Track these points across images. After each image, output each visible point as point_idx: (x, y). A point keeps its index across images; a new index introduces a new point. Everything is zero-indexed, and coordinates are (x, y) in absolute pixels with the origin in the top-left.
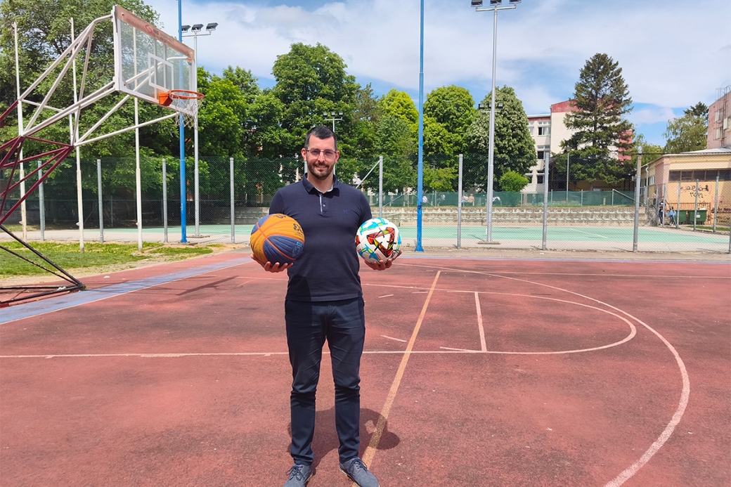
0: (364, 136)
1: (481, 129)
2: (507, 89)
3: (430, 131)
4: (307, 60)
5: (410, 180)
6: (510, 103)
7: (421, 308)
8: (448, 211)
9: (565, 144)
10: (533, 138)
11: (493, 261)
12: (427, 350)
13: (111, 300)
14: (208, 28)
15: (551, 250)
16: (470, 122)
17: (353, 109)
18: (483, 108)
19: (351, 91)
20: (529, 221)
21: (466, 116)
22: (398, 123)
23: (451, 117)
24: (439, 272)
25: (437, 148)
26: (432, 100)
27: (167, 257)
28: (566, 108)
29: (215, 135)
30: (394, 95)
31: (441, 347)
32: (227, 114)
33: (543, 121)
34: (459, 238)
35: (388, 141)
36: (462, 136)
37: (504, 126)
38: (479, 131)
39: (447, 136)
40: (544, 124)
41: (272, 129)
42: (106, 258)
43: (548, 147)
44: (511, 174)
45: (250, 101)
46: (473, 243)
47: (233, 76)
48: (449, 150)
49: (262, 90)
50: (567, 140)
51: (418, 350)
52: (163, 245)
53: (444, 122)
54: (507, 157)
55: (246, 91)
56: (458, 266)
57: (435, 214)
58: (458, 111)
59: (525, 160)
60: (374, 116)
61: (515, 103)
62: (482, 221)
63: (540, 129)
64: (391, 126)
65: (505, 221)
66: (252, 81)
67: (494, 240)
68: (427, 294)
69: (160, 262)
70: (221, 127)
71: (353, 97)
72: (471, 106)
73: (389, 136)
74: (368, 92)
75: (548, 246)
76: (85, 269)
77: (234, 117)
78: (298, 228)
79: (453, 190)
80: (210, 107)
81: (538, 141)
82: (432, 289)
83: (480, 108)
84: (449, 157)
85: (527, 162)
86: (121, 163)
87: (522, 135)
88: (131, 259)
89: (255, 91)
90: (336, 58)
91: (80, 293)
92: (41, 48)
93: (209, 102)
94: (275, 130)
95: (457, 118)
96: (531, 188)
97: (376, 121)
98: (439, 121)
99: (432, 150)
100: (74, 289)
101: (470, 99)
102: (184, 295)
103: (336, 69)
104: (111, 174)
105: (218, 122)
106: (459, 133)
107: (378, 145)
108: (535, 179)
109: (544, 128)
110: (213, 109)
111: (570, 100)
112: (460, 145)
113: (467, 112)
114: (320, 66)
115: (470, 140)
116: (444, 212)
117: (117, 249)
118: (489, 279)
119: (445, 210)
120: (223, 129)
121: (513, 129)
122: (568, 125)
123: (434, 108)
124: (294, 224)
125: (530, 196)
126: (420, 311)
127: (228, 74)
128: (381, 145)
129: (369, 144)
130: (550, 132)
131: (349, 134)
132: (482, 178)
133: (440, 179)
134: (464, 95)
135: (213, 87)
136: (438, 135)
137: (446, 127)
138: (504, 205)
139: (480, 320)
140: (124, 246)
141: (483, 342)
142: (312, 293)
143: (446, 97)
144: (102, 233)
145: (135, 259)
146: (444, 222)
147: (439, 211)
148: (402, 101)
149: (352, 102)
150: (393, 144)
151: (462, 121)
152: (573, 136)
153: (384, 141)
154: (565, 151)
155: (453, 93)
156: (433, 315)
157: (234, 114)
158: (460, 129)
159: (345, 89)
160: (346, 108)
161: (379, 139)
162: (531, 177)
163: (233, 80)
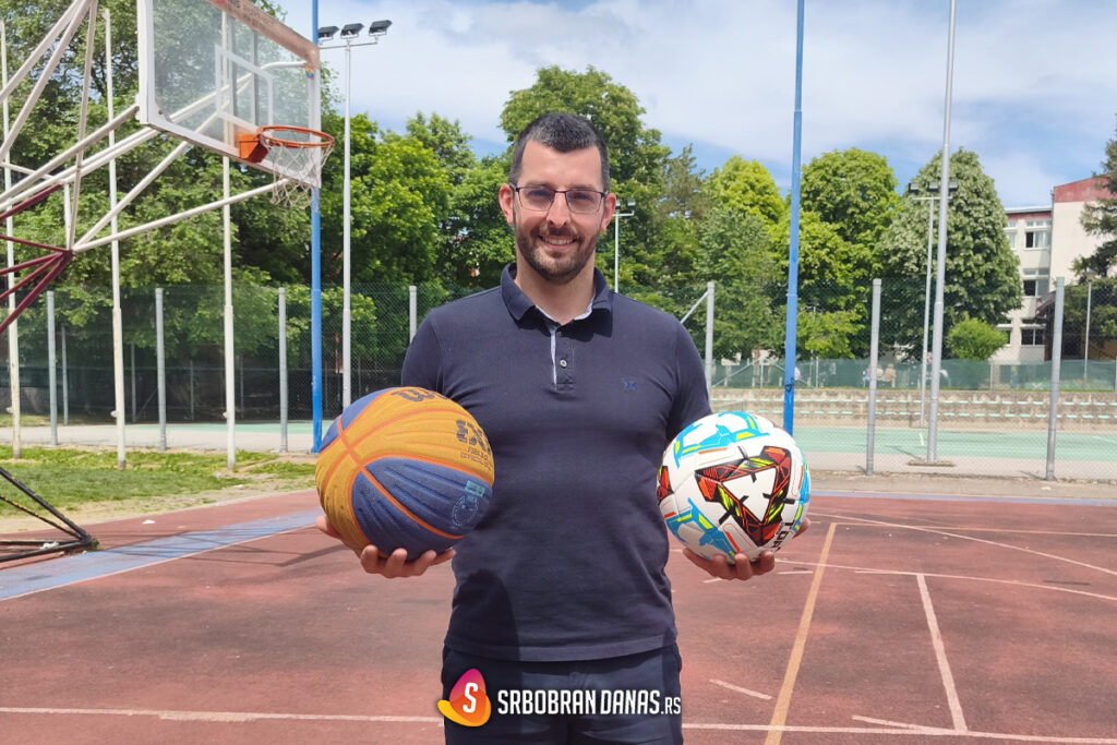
0: (677, 249)
1: (911, 235)
2: (966, 154)
3: (807, 239)
4: (568, 100)
5: (765, 336)
6: (969, 183)
7: (800, 612)
8: (842, 398)
9: (1083, 265)
10: (1015, 254)
11: (946, 503)
12: (823, 725)
13: (140, 574)
14: (373, 30)
15: (1064, 480)
16: (887, 222)
17: (656, 195)
18: (916, 192)
19: (651, 160)
20: (1008, 419)
21: (881, 209)
22: (744, 223)
23: (850, 210)
24: (833, 526)
25: (821, 273)
26: (811, 178)
27: (282, 482)
28: (1084, 194)
29: (387, 245)
30: (736, 169)
31: (856, 717)
32: (411, 205)
33: (1035, 220)
34: (870, 452)
35: (724, 257)
36: (872, 248)
37: (957, 228)
38: (905, 239)
39: (842, 249)
40: (1038, 226)
41: (498, 234)
42: (163, 481)
43: (1045, 271)
44: (972, 325)
45: (456, 181)
46: (898, 463)
47: (423, 132)
48: (845, 277)
49: (478, 160)
50: (1087, 256)
51: (800, 724)
52: (277, 457)
53: (835, 220)
54: (963, 291)
55: (449, 161)
56: (873, 513)
57: (816, 404)
58: (864, 199)
59: (998, 298)
60: (698, 208)
61: (980, 183)
62: (911, 419)
63: (1030, 236)
64: (731, 229)
65: (958, 419)
66: (461, 141)
67: (942, 458)
68: (811, 577)
69: (267, 490)
70: (399, 230)
71: (655, 171)
72: (891, 189)
73: (726, 248)
74: (686, 162)
75: (1058, 473)
76: (117, 504)
77: (424, 210)
78: (470, 434)
79: (852, 356)
80: (379, 190)
81: (1027, 261)
82: (822, 565)
83: (910, 191)
84: (845, 291)
85: (1004, 301)
86: (208, 298)
87: (994, 246)
88: (209, 485)
89: (466, 161)
90: (624, 95)
91: (85, 556)
92: (65, 79)
93: (377, 181)
94: (503, 236)
95: (862, 212)
96: (1011, 354)
97: (700, 218)
98: (825, 218)
99: (811, 277)
100: (73, 548)
101: (887, 176)
102: (291, 567)
103: (623, 117)
104: (189, 319)
105: (394, 220)
106: (866, 242)
107: (702, 266)
108: (1017, 337)
109: (1038, 233)
110: (385, 194)
111: (1095, 176)
112: (868, 266)
113: (883, 201)
114: (592, 112)
115: (888, 257)
116: (833, 400)
117: (189, 463)
118: (944, 543)
119: (835, 395)
120: (404, 234)
121: (975, 235)
122: (1089, 227)
123: (817, 192)
124: (460, 423)
125: (1005, 369)
126: (798, 619)
127: (415, 128)
128: (710, 266)
129: (685, 264)
130: (1049, 242)
131: (647, 245)
132: (910, 332)
133: (826, 333)
134: (877, 167)
135: (386, 151)
136: (823, 246)
137: (840, 232)
138: (955, 387)
139: (938, 645)
140: (203, 458)
141: (955, 705)
142: (522, 634)
143: (840, 172)
144: (164, 433)
145: (218, 484)
146: (833, 419)
147: (824, 398)
148: (752, 180)
149: (653, 181)
150: (733, 264)
151: (872, 218)
152: (1099, 249)
153: (716, 257)
154: (1083, 281)
155: (854, 163)
156: (829, 629)
157: (425, 204)
158: (868, 235)
159: (641, 155)
160: (642, 193)
161: (705, 255)
162: (1009, 332)
163: (425, 140)
